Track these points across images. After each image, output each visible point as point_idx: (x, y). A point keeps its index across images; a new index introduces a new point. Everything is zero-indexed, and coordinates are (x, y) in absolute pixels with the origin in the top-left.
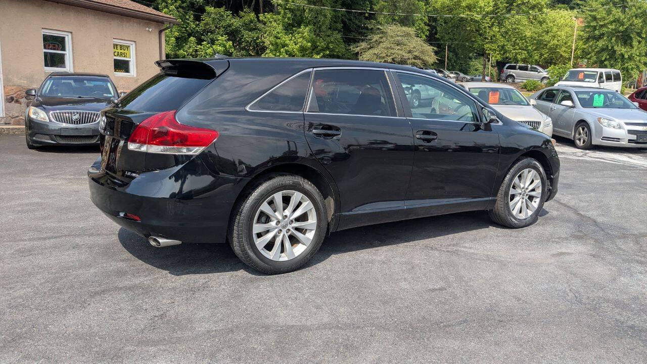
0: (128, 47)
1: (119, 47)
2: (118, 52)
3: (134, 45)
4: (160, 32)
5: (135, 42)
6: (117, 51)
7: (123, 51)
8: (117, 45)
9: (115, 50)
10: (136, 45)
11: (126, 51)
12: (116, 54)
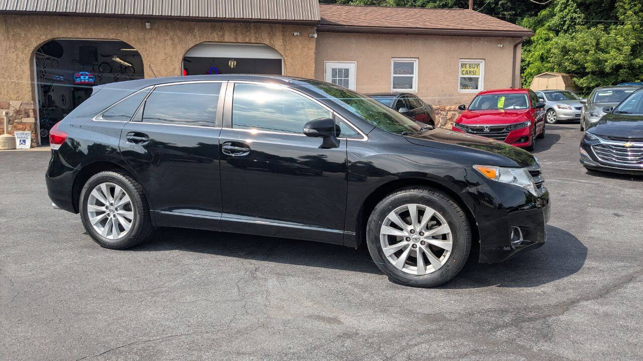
0: (478, 65)
1: (468, 66)
2: (467, 71)
3: (483, 63)
4: (515, 47)
5: (485, 59)
6: (465, 70)
7: (472, 69)
8: (466, 64)
9: (464, 69)
10: (485, 62)
11: (476, 69)
12: (464, 73)
